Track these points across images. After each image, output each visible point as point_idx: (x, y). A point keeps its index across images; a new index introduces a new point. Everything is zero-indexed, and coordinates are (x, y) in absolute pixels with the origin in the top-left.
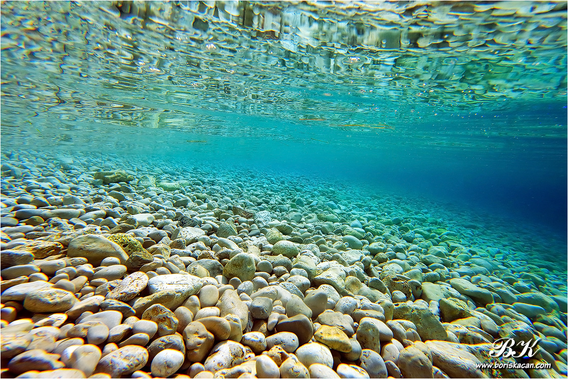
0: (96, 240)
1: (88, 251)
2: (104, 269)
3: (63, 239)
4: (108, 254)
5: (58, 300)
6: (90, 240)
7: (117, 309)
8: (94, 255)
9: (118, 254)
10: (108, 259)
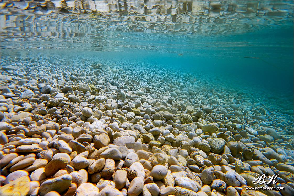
0: (85, 86)
1: (84, 89)
2: (86, 94)
3: (79, 86)
4: (88, 91)
5: (77, 99)
6: (84, 86)
7: (87, 102)
8: (84, 90)
9: (90, 91)
10: (88, 92)
